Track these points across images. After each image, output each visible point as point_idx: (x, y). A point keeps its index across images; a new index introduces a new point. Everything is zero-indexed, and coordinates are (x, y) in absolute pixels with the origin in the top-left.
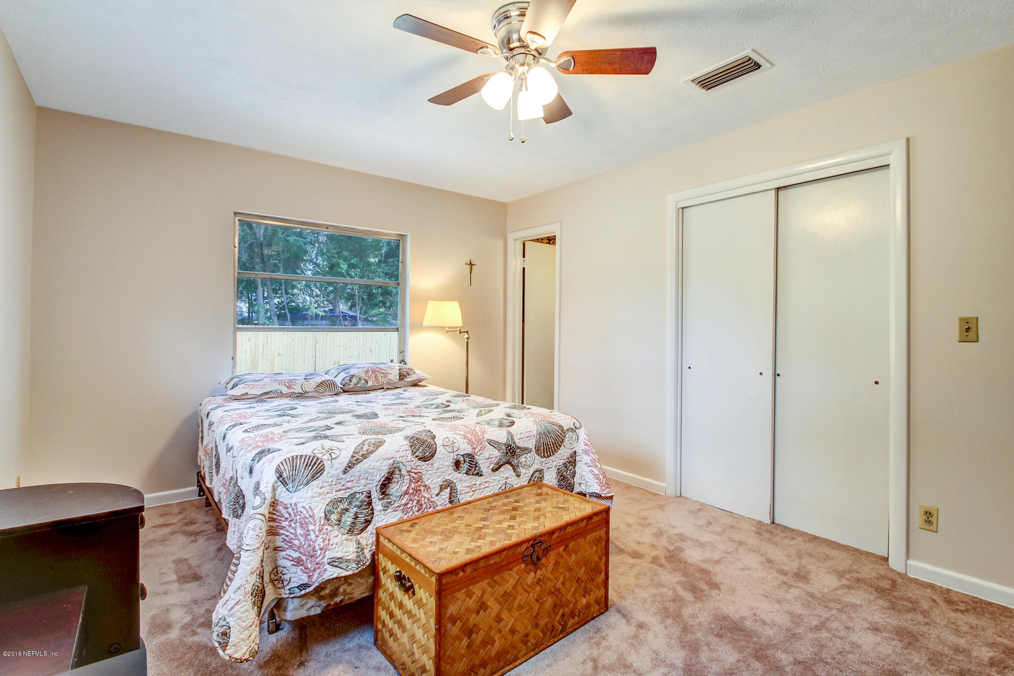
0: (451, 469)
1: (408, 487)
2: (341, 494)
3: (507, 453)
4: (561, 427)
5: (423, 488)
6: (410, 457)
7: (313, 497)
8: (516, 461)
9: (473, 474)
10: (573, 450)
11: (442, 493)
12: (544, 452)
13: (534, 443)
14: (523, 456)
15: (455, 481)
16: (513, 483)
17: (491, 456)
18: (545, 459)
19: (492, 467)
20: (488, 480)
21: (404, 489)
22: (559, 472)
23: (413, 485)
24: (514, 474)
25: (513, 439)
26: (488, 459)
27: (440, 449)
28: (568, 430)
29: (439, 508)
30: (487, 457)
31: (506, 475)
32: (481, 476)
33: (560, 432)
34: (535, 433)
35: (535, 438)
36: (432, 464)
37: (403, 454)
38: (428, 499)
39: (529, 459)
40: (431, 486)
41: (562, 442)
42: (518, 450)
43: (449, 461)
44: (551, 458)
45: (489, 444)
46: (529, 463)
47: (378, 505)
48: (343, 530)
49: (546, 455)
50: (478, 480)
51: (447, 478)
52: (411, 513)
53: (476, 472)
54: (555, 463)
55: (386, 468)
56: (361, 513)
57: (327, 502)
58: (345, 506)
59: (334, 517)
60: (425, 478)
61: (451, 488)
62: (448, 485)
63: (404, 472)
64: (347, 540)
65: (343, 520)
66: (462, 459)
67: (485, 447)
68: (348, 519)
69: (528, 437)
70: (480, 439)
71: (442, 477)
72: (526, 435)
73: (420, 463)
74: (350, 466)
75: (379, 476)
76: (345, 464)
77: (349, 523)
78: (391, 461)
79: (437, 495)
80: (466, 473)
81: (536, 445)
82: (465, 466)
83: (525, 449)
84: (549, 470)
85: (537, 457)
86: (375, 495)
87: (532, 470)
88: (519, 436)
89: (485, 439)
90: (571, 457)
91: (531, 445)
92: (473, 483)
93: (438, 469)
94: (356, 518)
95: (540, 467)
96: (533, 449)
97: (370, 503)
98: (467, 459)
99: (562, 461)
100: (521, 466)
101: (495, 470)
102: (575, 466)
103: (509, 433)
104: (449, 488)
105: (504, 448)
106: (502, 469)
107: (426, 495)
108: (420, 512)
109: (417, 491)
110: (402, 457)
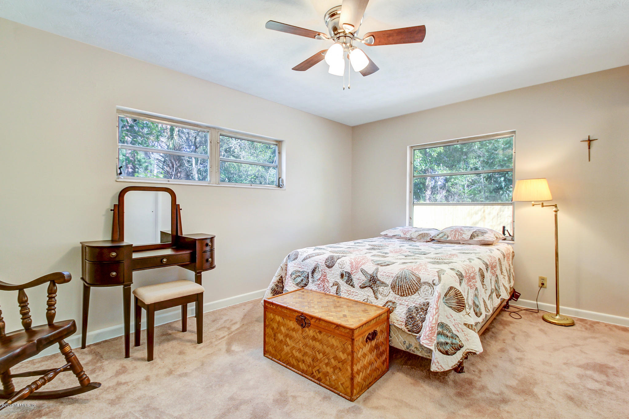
0: (339, 277)
1: (321, 277)
2: (300, 269)
3: (370, 281)
4: (419, 279)
5: (326, 280)
6: (323, 264)
7: (291, 266)
8: (376, 288)
9: (349, 284)
10: (427, 301)
11: (333, 287)
12: (398, 291)
13: (391, 282)
14: (382, 287)
15: (340, 284)
16: (372, 301)
17: (360, 278)
18: (398, 296)
19: (360, 285)
20: (357, 291)
21: (319, 277)
22: (409, 310)
23: (322, 277)
24: (373, 295)
25: (376, 274)
26: (359, 279)
27: (336, 265)
28: (425, 283)
29: (331, 293)
30: (359, 278)
31: (369, 294)
32: (354, 287)
33: (416, 282)
34: (394, 275)
35: (392, 279)
36: (331, 271)
37: (322, 261)
38: (328, 287)
39: (385, 291)
40: (330, 281)
41: (417, 290)
42: (378, 282)
43: (339, 273)
44: (405, 298)
45: (361, 271)
46: (385, 293)
47: (310, 280)
48: (294, 282)
49: (400, 294)
50: (352, 289)
51: (337, 281)
52: (320, 290)
53: (351, 284)
54: (407, 303)
55: (314, 265)
56: (305, 280)
57: (294, 270)
58: (300, 274)
59: (294, 276)
60: (328, 276)
61: (338, 287)
62: (336, 284)
63: (320, 270)
64: (293, 286)
65: (296, 279)
66: (345, 274)
67: (358, 272)
68: (299, 280)
69: (387, 276)
70: (358, 267)
71: (335, 279)
72: (387, 275)
73: (326, 268)
74: (304, 260)
75: (312, 267)
76: (303, 258)
77: (298, 281)
78: (316, 263)
79: (331, 287)
80: (346, 282)
81: (392, 284)
82: (346, 278)
83: (383, 283)
84: (402, 305)
85: (392, 292)
86: (310, 275)
87: (387, 299)
88: (381, 274)
89: (360, 268)
90: (424, 305)
91: (389, 282)
92: (349, 289)
93: (334, 274)
94: (302, 281)
95: (394, 300)
96: (390, 286)
97: (308, 278)
98: (347, 275)
99: (414, 304)
100: (379, 293)
101: (362, 288)
102: (426, 313)
103: (377, 269)
104: (337, 286)
105: (369, 276)
106: (366, 289)
107: (327, 284)
108: (324, 291)
109: (323, 281)
110: (321, 262)
